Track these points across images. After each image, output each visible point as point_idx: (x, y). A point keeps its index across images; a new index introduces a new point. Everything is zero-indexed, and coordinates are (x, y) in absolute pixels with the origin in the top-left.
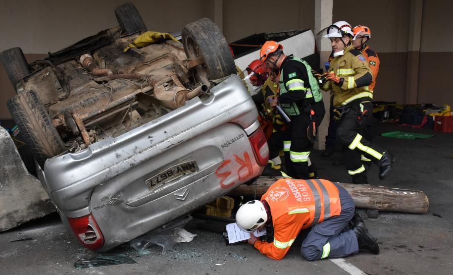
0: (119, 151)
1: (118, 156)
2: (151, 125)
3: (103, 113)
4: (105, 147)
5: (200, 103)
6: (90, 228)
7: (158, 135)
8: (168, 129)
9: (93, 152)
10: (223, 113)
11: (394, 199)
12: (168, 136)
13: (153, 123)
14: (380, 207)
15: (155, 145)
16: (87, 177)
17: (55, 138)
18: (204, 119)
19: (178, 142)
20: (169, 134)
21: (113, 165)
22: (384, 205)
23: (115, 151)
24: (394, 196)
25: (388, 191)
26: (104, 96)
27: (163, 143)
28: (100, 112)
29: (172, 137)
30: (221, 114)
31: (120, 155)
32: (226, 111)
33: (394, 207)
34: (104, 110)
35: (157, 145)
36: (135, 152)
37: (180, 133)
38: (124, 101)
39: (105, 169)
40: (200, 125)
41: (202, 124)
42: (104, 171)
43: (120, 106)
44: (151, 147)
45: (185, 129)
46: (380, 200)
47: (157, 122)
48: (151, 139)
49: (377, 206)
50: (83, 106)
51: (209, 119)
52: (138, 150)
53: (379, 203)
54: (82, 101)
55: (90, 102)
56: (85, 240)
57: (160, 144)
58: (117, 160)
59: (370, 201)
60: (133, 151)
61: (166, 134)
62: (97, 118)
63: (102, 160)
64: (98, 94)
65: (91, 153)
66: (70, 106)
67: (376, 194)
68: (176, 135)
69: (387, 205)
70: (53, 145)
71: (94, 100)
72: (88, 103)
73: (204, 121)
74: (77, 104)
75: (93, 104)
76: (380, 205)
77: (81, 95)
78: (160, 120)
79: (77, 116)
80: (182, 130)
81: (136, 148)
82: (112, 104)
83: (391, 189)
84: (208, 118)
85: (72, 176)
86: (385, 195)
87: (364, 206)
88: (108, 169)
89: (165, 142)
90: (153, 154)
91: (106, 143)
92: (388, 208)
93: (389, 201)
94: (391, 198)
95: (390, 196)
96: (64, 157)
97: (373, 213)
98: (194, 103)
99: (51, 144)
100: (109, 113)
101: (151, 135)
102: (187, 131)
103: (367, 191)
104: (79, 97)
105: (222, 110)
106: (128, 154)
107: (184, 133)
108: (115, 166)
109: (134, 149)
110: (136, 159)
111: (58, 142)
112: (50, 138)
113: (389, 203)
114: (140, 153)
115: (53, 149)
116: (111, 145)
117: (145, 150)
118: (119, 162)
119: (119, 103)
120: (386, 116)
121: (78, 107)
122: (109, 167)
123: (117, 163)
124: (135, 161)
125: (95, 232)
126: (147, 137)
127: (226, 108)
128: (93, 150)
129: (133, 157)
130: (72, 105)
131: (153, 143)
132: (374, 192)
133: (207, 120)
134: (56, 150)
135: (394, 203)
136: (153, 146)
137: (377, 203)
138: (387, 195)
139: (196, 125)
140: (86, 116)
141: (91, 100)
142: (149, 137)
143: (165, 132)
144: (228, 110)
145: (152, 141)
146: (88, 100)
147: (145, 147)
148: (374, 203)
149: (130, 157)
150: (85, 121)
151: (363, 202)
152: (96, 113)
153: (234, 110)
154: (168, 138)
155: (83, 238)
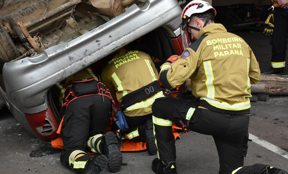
0: (72, 54)
1: (71, 58)
2: (98, 31)
3: (44, 21)
4: (59, 51)
5: (138, 9)
6: (47, 122)
7: (104, 39)
8: (112, 33)
9: (50, 56)
10: (157, 18)
11: (285, 85)
12: (113, 39)
13: (100, 28)
14: (273, 92)
15: (102, 48)
16: (45, 78)
17: (9, 44)
18: (142, 24)
19: (121, 44)
20: (113, 38)
21: (67, 66)
22: (277, 89)
23: (68, 54)
24: (285, 82)
25: (279, 78)
26: (40, 5)
27: (108, 46)
28: (41, 20)
29: (116, 40)
30: (155, 19)
31: (72, 58)
32: (160, 16)
33: (285, 91)
34: (45, 18)
35: (104, 48)
36: (85, 55)
37: (122, 37)
38: (62, 10)
39: (60, 70)
40: (139, 29)
41: (141, 28)
42: (60, 72)
43: (59, 14)
44: (99, 49)
45: (127, 33)
46: (273, 86)
47: (103, 27)
48: (98, 43)
49: (271, 91)
50: (22, 15)
51: (146, 24)
52: (88, 53)
53: (273, 88)
54: (20, 10)
55: (28, 11)
56: (42, 132)
57: (106, 47)
58: (70, 62)
59: (266, 87)
60: (84, 54)
61: (111, 38)
62: (39, 25)
63: (57, 63)
64: (35, 4)
65: (47, 56)
66: (10, 15)
67: (270, 81)
68: (119, 38)
69: (279, 89)
70: (8, 51)
71: (32, 9)
72: (27, 12)
73: (143, 25)
74: (16, 13)
75: (32, 13)
76: (274, 90)
77: (18, 5)
78: (105, 26)
79: (21, 24)
80: (124, 34)
81: (86, 51)
82: (51, 12)
83: (282, 77)
84: (146, 22)
85: (31, 78)
86: (277, 81)
87: (260, 91)
88: (62, 70)
89: (110, 45)
90: (100, 56)
91: (60, 48)
92: (280, 92)
93: (281, 86)
94: (282, 83)
95: (282, 82)
96: (22, 61)
97: (263, 97)
98: (133, 9)
99: (6, 51)
100: (49, 20)
101: (98, 39)
102: (129, 35)
103: (262, 79)
104: (16, 6)
105: (157, 15)
106: (80, 56)
107: (126, 36)
108: (69, 67)
109: (84, 52)
110: (87, 61)
111: (12, 48)
112: (5, 44)
113: (281, 88)
114: (90, 55)
115: (8, 54)
116: (64, 49)
117: (94, 52)
118: (72, 64)
119: (58, 12)
120: (248, 16)
121: (18, 15)
122: (64, 68)
123: (70, 65)
124: (86, 62)
125: (51, 125)
126: (95, 41)
127: (160, 13)
128: (49, 54)
129: (84, 59)
130: (12, 14)
131: (101, 46)
132: (268, 79)
133: (145, 25)
134: (11, 55)
135: (285, 88)
136: (101, 49)
137: (271, 88)
138: (280, 82)
139: (136, 29)
140: (29, 23)
141: (29, 9)
142: (97, 41)
143: (110, 36)
144: (161, 15)
145: (99, 44)
146: (26, 9)
147: (93, 50)
148: (268, 89)
149: (81, 59)
150: (29, 28)
151: (260, 88)
152: (37, 21)
153: (167, 15)
154: (113, 41)
155: (41, 130)
